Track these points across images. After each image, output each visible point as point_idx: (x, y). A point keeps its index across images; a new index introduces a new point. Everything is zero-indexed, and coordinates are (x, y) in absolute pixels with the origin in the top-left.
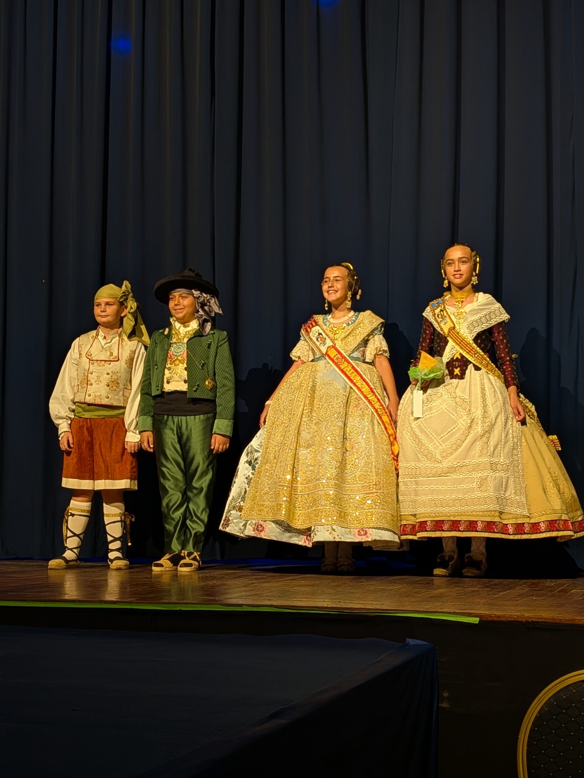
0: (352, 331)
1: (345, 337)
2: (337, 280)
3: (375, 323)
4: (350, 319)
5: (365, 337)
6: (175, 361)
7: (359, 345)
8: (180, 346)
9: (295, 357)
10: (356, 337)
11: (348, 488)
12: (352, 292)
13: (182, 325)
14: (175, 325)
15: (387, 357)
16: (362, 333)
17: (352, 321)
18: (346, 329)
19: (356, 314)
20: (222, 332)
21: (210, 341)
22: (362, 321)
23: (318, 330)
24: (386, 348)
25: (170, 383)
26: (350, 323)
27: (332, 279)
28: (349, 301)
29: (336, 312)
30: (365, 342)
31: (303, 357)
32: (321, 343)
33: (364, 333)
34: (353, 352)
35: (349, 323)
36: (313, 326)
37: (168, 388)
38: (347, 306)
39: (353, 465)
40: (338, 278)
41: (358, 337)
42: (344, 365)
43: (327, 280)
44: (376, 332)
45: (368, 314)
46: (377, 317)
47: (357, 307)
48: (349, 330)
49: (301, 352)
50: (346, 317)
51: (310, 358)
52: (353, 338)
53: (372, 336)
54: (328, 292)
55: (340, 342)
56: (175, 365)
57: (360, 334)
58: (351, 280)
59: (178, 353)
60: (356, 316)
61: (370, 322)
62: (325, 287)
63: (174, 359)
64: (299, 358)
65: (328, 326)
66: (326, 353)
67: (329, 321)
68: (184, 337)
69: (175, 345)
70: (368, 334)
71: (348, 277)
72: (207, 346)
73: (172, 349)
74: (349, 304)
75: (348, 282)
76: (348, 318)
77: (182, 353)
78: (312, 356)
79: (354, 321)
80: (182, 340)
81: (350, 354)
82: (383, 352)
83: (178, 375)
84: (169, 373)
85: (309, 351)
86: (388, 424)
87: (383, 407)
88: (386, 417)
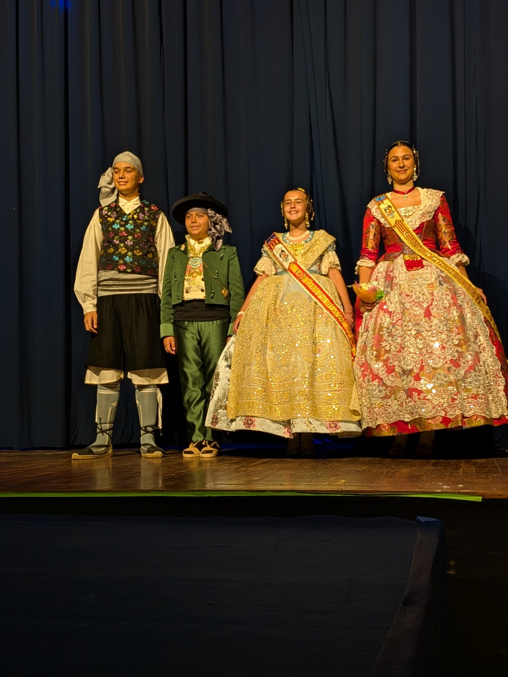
0: (311, 247)
1: (305, 253)
2: (298, 203)
3: (329, 242)
4: (307, 238)
5: (322, 253)
8: (196, 260)
9: (261, 272)
14: (190, 242)
15: (339, 270)
18: (305, 246)
20: (232, 247)
21: (222, 255)
23: (281, 248)
24: (339, 263)
27: (293, 201)
28: (307, 221)
29: (295, 230)
31: (267, 271)
32: (283, 260)
33: (321, 249)
34: (312, 266)
36: (276, 244)
37: (187, 297)
38: (306, 225)
39: (320, 366)
40: (299, 201)
41: (315, 253)
42: (306, 280)
43: (289, 202)
44: (330, 249)
45: (322, 233)
46: (330, 236)
49: (265, 267)
50: (303, 235)
54: (289, 212)
55: (300, 258)
56: (193, 277)
57: (317, 250)
58: (309, 203)
60: (312, 234)
61: (325, 240)
62: (286, 208)
64: (264, 272)
65: (288, 243)
66: (289, 268)
67: (288, 239)
68: (200, 252)
70: (324, 250)
71: (306, 200)
72: (220, 259)
73: (190, 263)
74: (308, 224)
75: (307, 204)
76: (305, 235)
77: (199, 266)
78: (275, 271)
80: (198, 254)
81: (309, 268)
82: (336, 266)
83: (196, 285)
84: (188, 284)
85: (272, 266)
86: (348, 330)
87: (343, 315)
88: (346, 324)
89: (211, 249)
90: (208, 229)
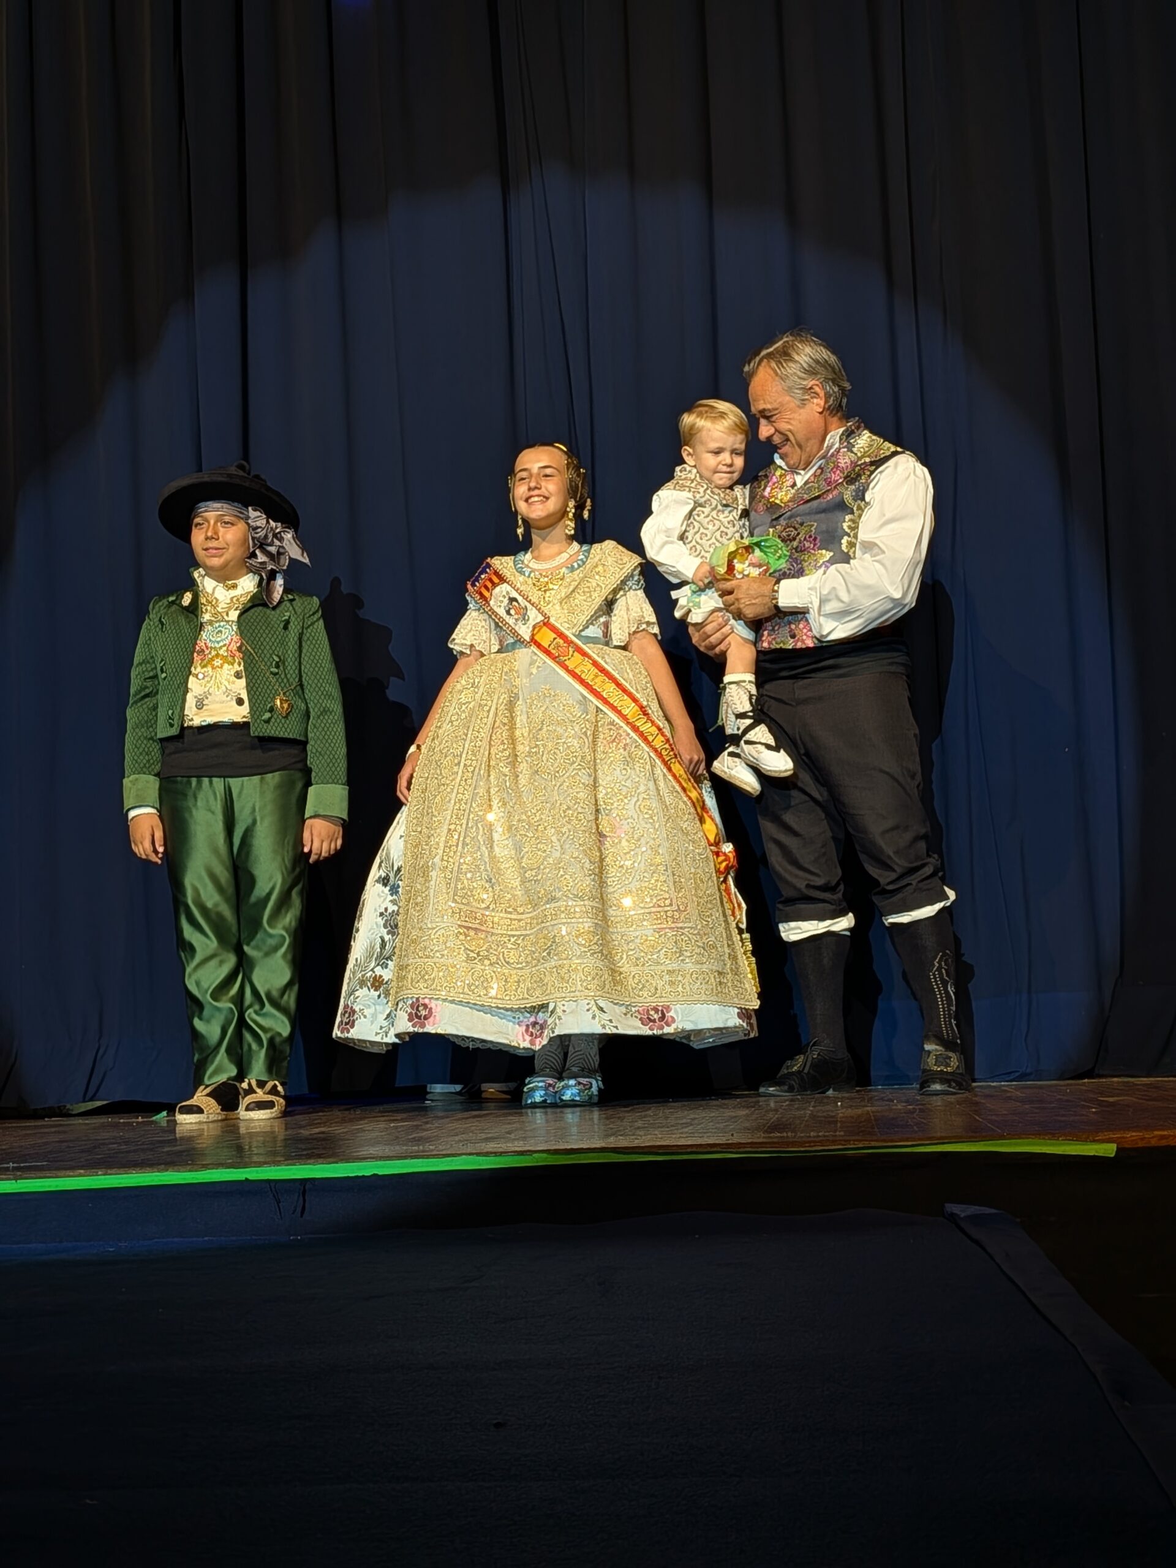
2: (547, 475)
8: (221, 628)
15: (657, 637)
18: (568, 580)
20: (308, 598)
21: (289, 615)
23: (508, 593)
24: (653, 619)
27: (533, 472)
28: (571, 521)
31: (478, 643)
32: (517, 619)
33: (605, 586)
36: (494, 584)
37: (198, 718)
40: (548, 471)
41: (594, 595)
42: (575, 662)
43: (523, 474)
45: (611, 547)
50: (564, 553)
54: (526, 501)
56: (213, 668)
57: (597, 589)
58: (575, 475)
62: (520, 490)
64: (470, 646)
66: (531, 638)
71: (568, 469)
72: (282, 626)
74: (571, 528)
75: (570, 480)
78: (497, 643)
81: (581, 632)
82: (647, 626)
83: (223, 688)
84: (200, 686)
85: (490, 633)
86: (685, 780)
87: (670, 745)
88: (677, 764)
89: (259, 602)
90: (247, 554)
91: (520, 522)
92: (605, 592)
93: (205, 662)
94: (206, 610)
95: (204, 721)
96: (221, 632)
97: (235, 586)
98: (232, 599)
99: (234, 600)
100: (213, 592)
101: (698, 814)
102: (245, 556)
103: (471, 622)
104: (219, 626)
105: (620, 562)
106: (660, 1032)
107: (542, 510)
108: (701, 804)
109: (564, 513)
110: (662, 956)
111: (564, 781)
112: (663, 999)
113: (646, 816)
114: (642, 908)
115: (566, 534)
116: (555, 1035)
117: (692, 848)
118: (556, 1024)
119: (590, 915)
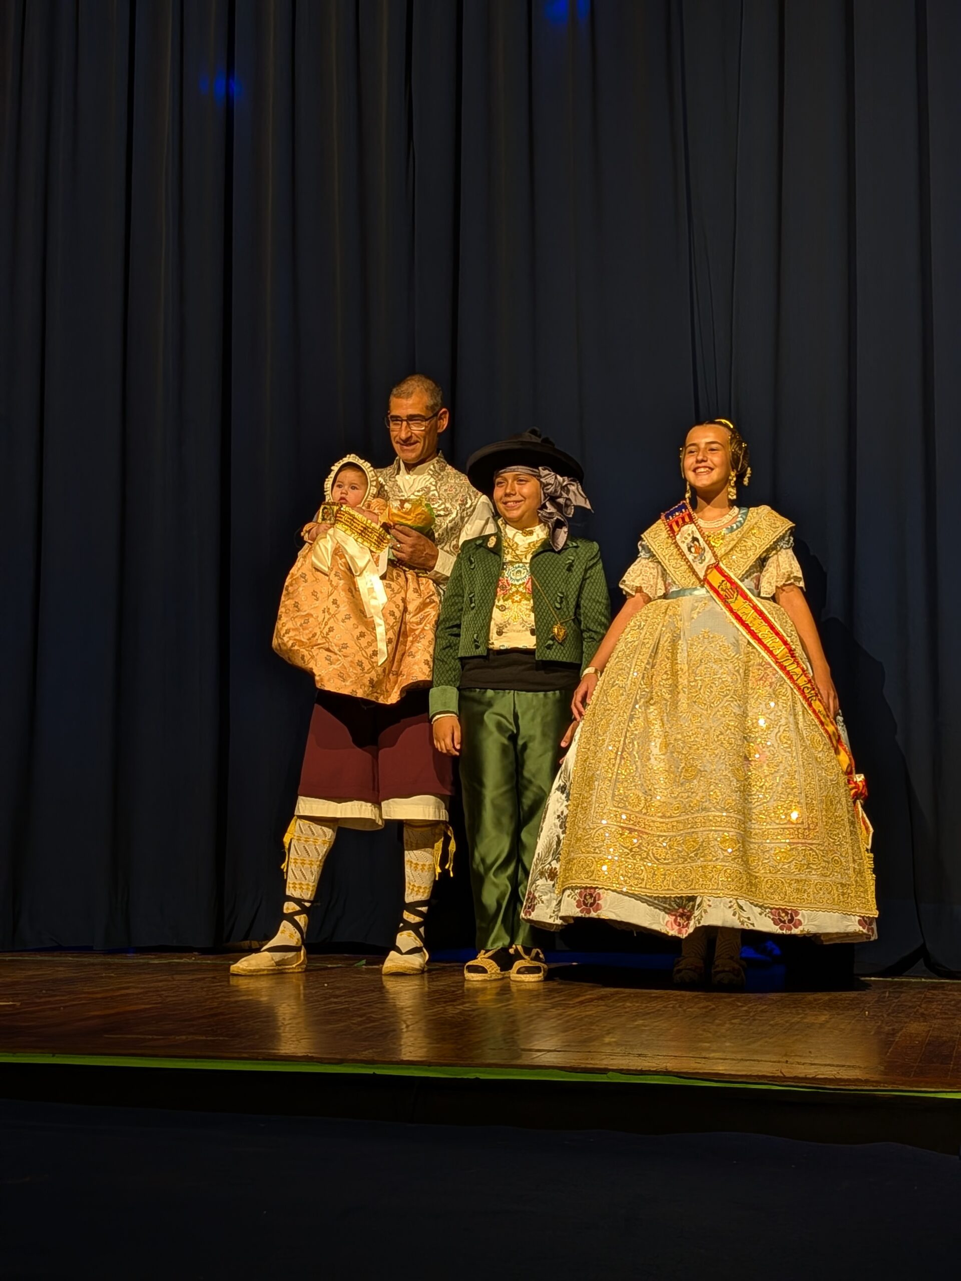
0: (740, 540)
2: (712, 450)
3: (780, 529)
4: (733, 521)
5: (764, 552)
6: (513, 595)
7: (750, 569)
8: (520, 569)
9: (632, 588)
10: (747, 554)
11: (757, 831)
12: (737, 471)
13: (521, 532)
14: (505, 532)
15: (801, 588)
16: (758, 546)
17: (738, 524)
19: (742, 512)
20: (591, 544)
21: (572, 558)
22: (756, 523)
23: (693, 532)
24: (800, 575)
25: (504, 635)
26: (735, 526)
27: (702, 446)
28: (733, 487)
29: (709, 507)
30: (762, 562)
31: (647, 587)
32: (695, 558)
34: (742, 579)
35: (732, 527)
36: (684, 523)
37: (499, 643)
38: (730, 497)
39: (761, 787)
40: (714, 446)
41: (750, 553)
42: (738, 604)
43: (693, 448)
44: (780, 544)
45: (766, 511)
46: (782, 518)
47: (745, 500)
48: (733, 540)
49: (643, 579)
51: (658, 591)
52: (740, 555)
53: (774, 552)
54: (694, 471)
56: (513, 602)
58: (737, 449)
59: (518, 581)
60: (743, 514)
61: (770, 526)
62: (689, 461)
63: (511, 592)
64: (639, 589)
66: (705, 578)
68: (527, 552)
69: (511, 567)
70: (768, 546)
71: (731, 444)
72: (566, 568)
73: (506, 573)
74: (733, 494)
75: (733, 453)
76: (729, 517)
77: (525, 581)
78: (663, 588)
79: (742, 524)
80: (523, 557)
82: (795, 581)
83: (520, 620)
85: (657, 579)
86: (824, 716)
87: (812, 685)
88: (818, 702)
89: (547, 547)
90: (539, 506)
91: (688, 487)
92: (759, 552)
93: (507, 596)
94: (508, 552)
95: (503, 646)
96: (520, 571)
97: (531, 533)
98: (529, 544)
99: (532, 544)
100: (514, 537)
101: (833, 746)
102: (538, 507)
103: (641, 568)
104: (519, 567)
105: (773, 525)
106: (789, 932)
107: (707, 480)
108: (837, 738)
109: (726, 481)
110: (793, 867)
111: (718, 711)
112: (790, 904)
113: (786, 745)
114: (778, 824)
115: (730, 500)
116: (700, 925)
117: (824, 774)
118: (702, 917)
119: (734, 826)
